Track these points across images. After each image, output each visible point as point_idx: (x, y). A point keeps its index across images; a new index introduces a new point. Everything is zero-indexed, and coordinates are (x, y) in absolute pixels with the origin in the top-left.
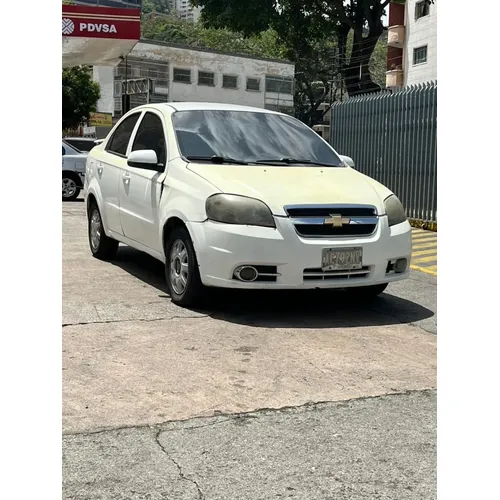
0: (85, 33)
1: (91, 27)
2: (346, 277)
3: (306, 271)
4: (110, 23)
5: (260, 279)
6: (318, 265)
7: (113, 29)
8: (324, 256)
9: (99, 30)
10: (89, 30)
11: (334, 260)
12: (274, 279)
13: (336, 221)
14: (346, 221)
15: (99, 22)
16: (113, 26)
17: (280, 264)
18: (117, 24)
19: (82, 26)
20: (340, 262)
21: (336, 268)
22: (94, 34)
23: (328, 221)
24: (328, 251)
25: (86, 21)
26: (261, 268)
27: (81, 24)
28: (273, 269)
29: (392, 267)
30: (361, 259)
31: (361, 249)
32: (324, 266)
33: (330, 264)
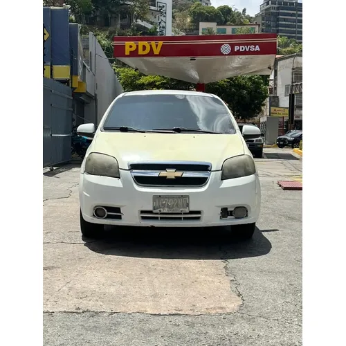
0: (239, 53)
1: (242, 48)
2: (180, 219)
3: (142, 212)
4: (255, 44)
5: (109, 217)
6: (150, 208)
7: (258, 48)
8: (154, 201)
9: (247, 50)
10: (241, 50)
11: (164, 205)
12: (119, 218)
13: (171, 174)
14: (179, 174)
15: (247, 44)
16: (257, 46)
17: (123, 206)
18: (261, 45)
19: (236, 48)
20: (168, 207)
21: (165, 211)
22: (245, 53)
23: (163, 173)
25: (239, 45)
26: (110, 209)
27: (236, 47)
28: (118, 210)
29: (231, 213)
30: (188, 205)
31: (187, 196)
32: (154, 209)
33: (160, 208)
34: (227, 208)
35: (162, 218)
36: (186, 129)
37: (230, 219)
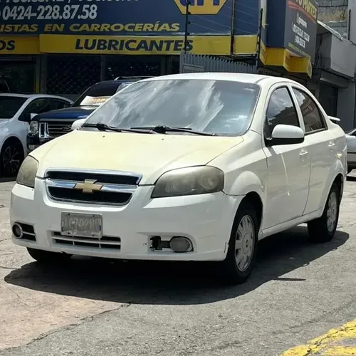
2: (97, 246)
6: (59, 229)
8: (63, 220)
11: (73, 226)
12: (34, 239)
13: (89, 185)
14: (97, 186)
20: (79, 229)
21: (75, 234)
23: (79, 185)
24: (67, 216)
26: (25, 227)
29: (167, 244)
30: (101, 228)
31: (100, 217)
32: (62, 231)
33: (69, 229)
34: (159, 238)
35: (77, 244)
36: (171, 128)
37: (166, 252)
